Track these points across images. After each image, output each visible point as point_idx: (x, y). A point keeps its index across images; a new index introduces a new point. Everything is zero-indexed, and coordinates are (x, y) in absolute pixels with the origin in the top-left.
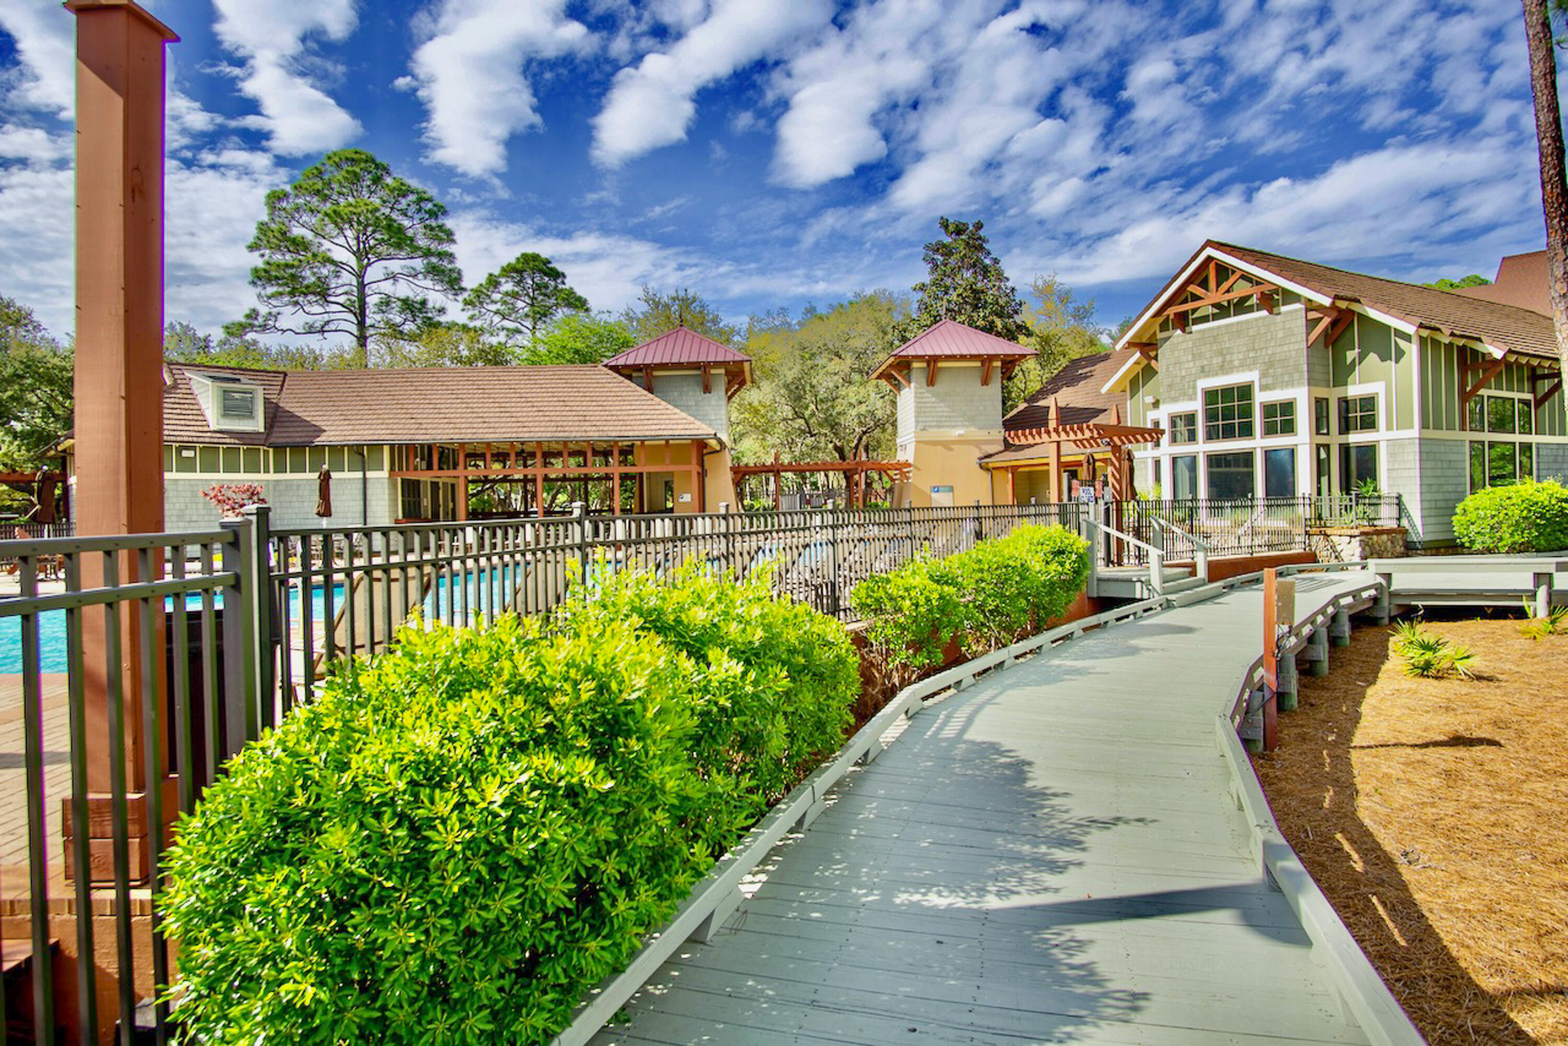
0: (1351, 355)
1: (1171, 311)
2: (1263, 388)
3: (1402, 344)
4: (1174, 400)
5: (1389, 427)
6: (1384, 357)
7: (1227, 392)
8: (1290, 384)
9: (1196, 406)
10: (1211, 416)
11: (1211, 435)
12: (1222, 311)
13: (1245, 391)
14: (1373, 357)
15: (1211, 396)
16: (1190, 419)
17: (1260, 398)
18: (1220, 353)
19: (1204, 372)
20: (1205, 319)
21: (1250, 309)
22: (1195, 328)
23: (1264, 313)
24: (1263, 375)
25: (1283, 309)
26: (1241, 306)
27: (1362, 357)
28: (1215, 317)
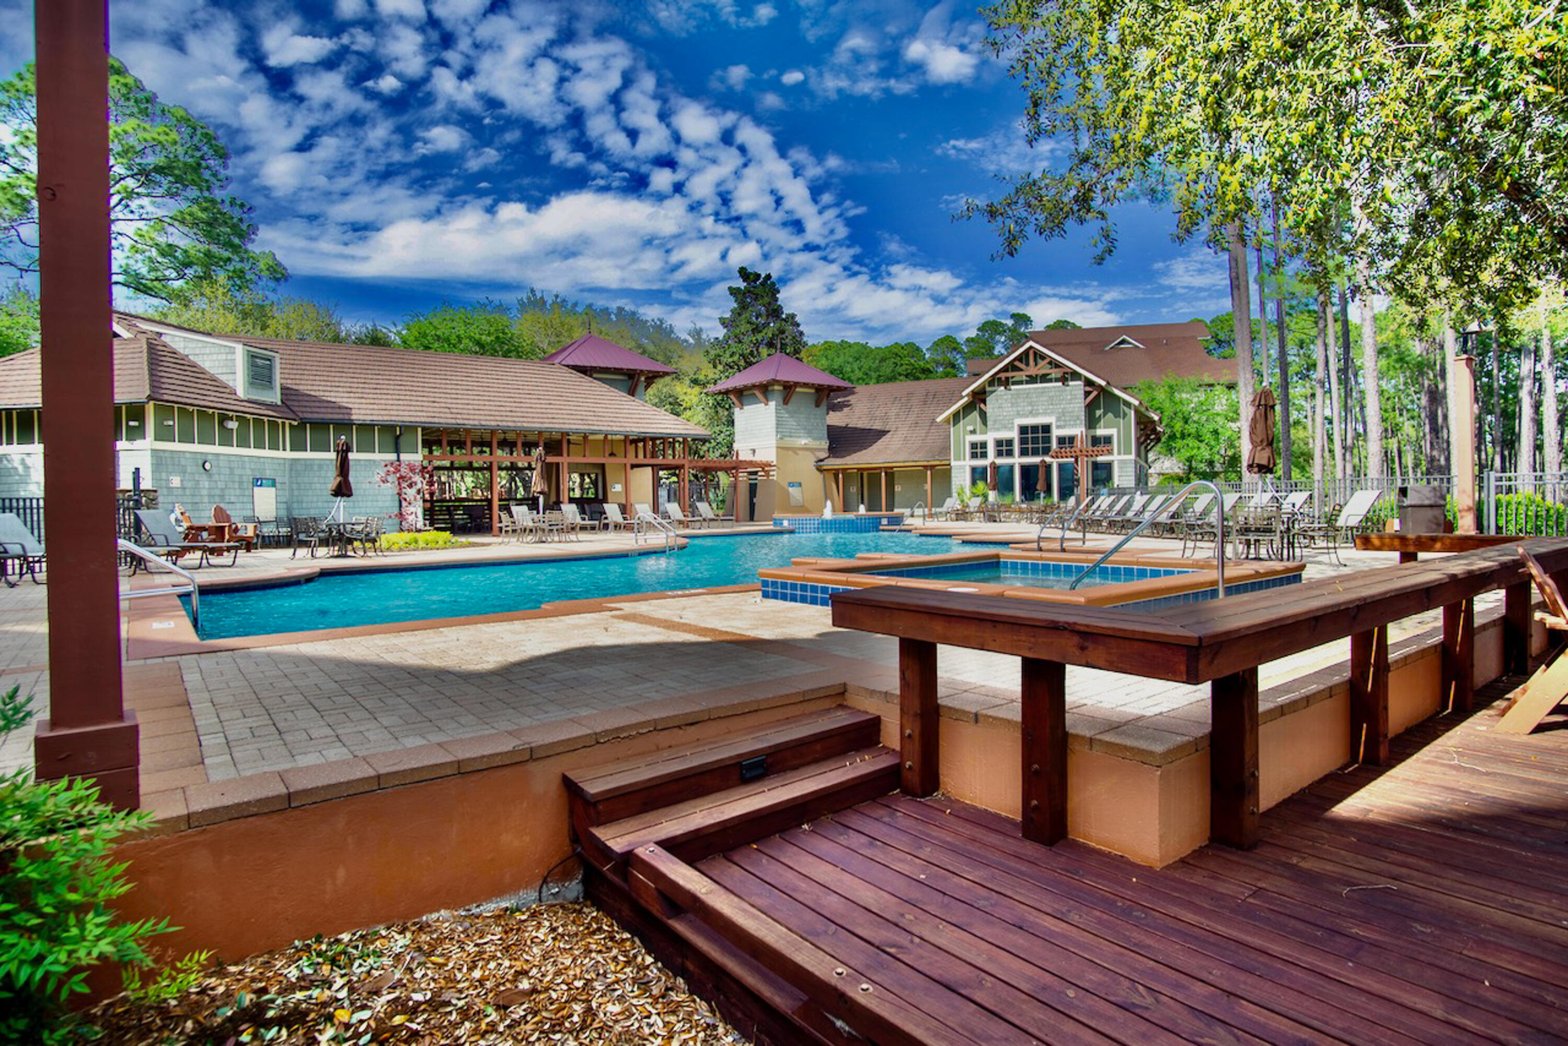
0: (1098, 413)
1: (1003, 375)
2: (1058, 427)
3: (1126, 409)
4: (998, 430)
5: (1119, 453)
6: (1117, 415)
7: (1035, 429)
8: (1075, 426)
9: (1014, 435)
10: (1023, 441)
11: (1024, 453)
12: (1032, 379)
13: (1047, 429)
14: (1110, 415)
15: (1023, 430)
16: (1010, 442)
17: (1056, 433)
18: (1030, 404)
19: (1019, 415)
20: (1020, 383)
21: (1050, 381)
22: (1013, 387)
23: (1060, 384)
24: (1058, 419)
25: (1071, 383)
26: (1044, 378)
27: (1105, 414)
28: (1027, 382)
